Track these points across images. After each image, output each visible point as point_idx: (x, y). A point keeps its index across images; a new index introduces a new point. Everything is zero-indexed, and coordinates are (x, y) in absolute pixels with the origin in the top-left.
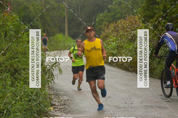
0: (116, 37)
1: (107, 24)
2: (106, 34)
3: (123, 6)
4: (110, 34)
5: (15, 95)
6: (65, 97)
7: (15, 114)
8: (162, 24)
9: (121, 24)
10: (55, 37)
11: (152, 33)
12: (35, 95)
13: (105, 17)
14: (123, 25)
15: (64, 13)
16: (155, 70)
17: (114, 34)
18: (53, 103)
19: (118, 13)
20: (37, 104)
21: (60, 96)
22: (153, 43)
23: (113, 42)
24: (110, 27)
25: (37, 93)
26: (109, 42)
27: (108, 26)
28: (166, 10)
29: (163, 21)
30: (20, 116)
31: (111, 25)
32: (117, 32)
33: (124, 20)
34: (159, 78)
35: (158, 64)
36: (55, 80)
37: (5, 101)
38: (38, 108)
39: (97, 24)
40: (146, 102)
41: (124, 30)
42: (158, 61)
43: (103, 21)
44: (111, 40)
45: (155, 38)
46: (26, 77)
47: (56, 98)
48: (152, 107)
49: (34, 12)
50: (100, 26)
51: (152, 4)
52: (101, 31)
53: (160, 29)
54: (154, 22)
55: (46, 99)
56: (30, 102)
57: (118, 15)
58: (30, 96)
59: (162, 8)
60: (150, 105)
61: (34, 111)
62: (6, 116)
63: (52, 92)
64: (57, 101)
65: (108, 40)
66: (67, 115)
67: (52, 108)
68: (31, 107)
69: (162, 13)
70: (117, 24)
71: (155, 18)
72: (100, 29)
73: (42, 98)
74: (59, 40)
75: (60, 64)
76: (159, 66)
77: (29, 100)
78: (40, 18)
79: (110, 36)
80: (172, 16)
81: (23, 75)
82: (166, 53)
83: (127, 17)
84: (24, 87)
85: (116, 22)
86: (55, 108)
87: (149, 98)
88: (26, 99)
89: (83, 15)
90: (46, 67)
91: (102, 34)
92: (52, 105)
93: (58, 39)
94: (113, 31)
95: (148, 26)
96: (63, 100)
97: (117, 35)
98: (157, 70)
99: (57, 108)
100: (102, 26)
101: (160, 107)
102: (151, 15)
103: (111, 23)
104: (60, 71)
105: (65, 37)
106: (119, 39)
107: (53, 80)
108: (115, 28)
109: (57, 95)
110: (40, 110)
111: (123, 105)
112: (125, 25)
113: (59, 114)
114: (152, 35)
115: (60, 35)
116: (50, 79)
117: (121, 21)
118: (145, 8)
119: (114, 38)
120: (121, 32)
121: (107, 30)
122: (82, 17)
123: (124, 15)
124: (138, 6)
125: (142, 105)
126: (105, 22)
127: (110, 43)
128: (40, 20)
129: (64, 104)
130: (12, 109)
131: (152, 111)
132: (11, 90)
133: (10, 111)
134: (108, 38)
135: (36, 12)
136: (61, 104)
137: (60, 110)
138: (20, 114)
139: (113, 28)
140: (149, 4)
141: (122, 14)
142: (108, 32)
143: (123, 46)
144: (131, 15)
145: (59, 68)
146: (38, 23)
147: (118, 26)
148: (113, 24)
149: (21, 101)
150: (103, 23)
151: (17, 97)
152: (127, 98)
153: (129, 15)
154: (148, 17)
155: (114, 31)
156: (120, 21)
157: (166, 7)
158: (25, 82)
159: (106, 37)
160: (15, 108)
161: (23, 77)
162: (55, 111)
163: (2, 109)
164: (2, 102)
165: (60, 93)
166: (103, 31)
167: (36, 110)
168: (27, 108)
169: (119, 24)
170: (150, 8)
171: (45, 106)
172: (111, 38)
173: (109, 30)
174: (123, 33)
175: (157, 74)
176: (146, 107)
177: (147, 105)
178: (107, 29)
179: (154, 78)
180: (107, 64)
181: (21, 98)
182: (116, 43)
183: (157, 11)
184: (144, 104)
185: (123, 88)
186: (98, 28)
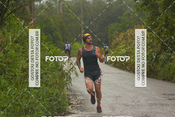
0: (125, 44)
1: (117, 33)
2: (116, 42)
3: (131, 17)
4: (120, 42)
5: (38, 96)
6: (81, 97)
7: (38, 112)
8: (165, 32)
9: (130, 33)
10: (73, 45)
11: (156, 41)
12: (55, 96)
13: (116, 27)
14: (131, 34)
15: (80, 24)
16: (159, 73)
17: (124, 42)
18: (71, 102)
19: (127, 23)
20: (57, 103)
21: (77, 97)
22: (157, 49)
23: (123, 48)
24: (120, 36)
25: (57, 94)
26: (119, 48)
27: (118, 34)
28: (168, 20)
29: (165, 30)
30: (43, 113)
31: (121, 34)
32: (126, 39)
33: (132, 29)
34: (162, 80)
35: (162, 67)
36: (73, 83)
37: (29, 101)
38: (58, 107)
39: (109, 33)
40: (151, 100)
41: (132, 38)
42: (161, 65)
43: (114, 30)
44: (121, 47)
45: (159, 45)
46: (47, 80)
47: (74, 98)
48: (156, 104)
49: (54, 24)
50: (111, 35)
51: (156, 15)
52: (113, 39)
53: (163, 36)
54: (157, 31)
55: (65, 99)
56: (51, 101)
57: (127, 25)
58: (51, 96)
59: (164, 19)
60: (154, 102)
61: (54, 109)
62: (31, 114)
63: (70, 93)
64: (74, 100)
65: (118, 47)
66: (83, 113)
67: (70, 106)
68: (52, 106)
69: (164, 23)
70: (126, 33)
71: (159, 27)
72: (112, 37)
73: (61, 98)
74: (77, 47)
75: (76, 69)
76: (162, 68)
77: (50, 100)
78: (60, 29)
79: (120, 44)
80: (173, 25)
81: (45, 78)
82: (168, 57)
83: (135, 27)
84: (46, 89)
85: (125, 32)
86: (73, 106)
87: (153, 97)
88: (47, 99)
89: (97, 26)
90: (65, 72)
91: (113, 42)
92: (70, 104)
93: (75, 47)
94: (122, 39)
95: (153, 34)
96: (80, 100)
97: (126, 43)
98: (161, 72)
99: (75, 107)
100: (113, 35)
101: (162, 105)
102: (155, 25)
103: (121, 33)
104: (77, 75)
105: (82, 45)
106: (128, 46)
107: (70, 82)
108: (124, 36)
109: (75, 96)
110: (60, 108)
111: (131, 103)
112: (133, 33)
113: (76, 112)
114: (156, 42)
115: (78, 43)
116: (68, 82)
117: (130, 30)
118: (150, 19)
119: (123, 45)
120: (129, 40)
121: (117, 39)
122: (96, 28)
123: (132, 25)
124: (144, 17)
125: (148, 102)
126: (116, 31)
127: (120, 50)
128: (59, 30)
129: (81, 104)
130: (36, 108)
131: (156, 108)
132: (35, 92)
133: (34, 110)
134: (118, 45)
135: (56, 24)
136: (77, 103)
137: (77, 108)
138: (43, 112)
139: (122, 37)
140: (153, 16)
141: (130, 25)
142: (119, 40)
143: (131, 52)
144: (138, 25)
145: (76, 72)
146: (58, 33)
147: (127, 35)
148: (122, 33)
149: (44, 101)
150: (114, 32)
151: (40, 97)
152: (134, 97)
153: (136, 25)
154: (153, 27)
155: (124, 39)
156: (128, 30)
157: (167, 18)
158: (46, 84)
159: (117, 44)
160: (39, 107)
161: (45, 80)
162: (73, 109)
163: (27, 108)
164: (27, 102)
165: (77, 94)
166: (115, 39)
167: (56, 109)
168: (49, 107)
169: (127, 32)
170: (154, 19)
171: (64, 105)
172: (121, 45)
173: (119, 38)
174: (132, 41)
175: (161, 76)
176: (151, 105)
177: (151, 102)
178: (117, 37)
179: (158, 79)
180: (118, 68)
181: (43, 99)
182: (125, 50)
183: (160, 21)
184: (149, 102)
185: (131, 89)
186: (109, 37)
